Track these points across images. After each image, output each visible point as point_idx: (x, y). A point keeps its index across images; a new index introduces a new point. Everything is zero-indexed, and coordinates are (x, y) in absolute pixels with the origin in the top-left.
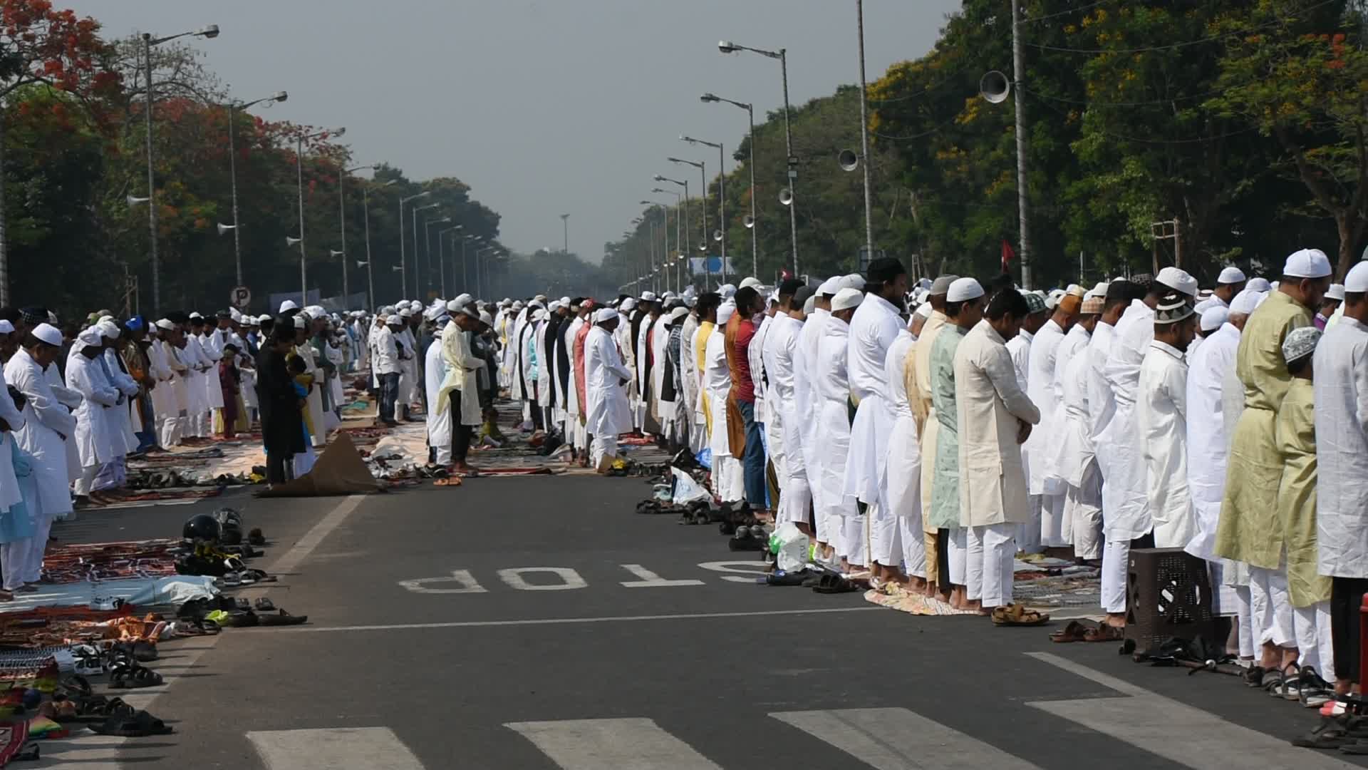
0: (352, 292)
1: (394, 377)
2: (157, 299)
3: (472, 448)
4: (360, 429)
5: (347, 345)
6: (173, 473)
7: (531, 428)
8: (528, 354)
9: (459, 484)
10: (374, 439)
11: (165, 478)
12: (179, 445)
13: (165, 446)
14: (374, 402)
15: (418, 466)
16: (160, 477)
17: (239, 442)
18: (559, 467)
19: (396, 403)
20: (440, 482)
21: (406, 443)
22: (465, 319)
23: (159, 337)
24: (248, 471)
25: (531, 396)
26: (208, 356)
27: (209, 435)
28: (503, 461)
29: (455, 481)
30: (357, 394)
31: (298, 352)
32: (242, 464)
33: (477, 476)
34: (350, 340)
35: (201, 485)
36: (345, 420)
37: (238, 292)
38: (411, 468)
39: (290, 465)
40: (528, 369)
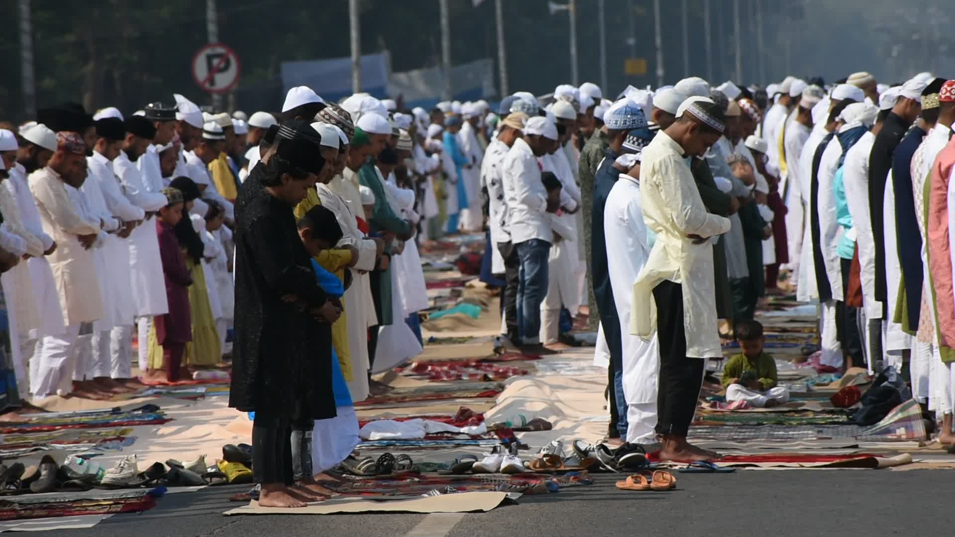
0: (458, 58)
1: (540, 249)
2: (28, 71)
3: (705, 405)
4: (466, 364)
5: (445, 176)
6: (48, 460)
7: (839, 364)
8: (831, 203)
9: (672, 487)
10: (492, 385)
11: (29, 472)
12: (67, 396)
13: (37, 401)
14: (497, 300)
15: (583, 447)
16: (20, 469)
17: (201, 390)
18: (896, 452)
19: (543, 306)
20: (629, 482)
21: (561, 395)
22: (693, 130)
23: (22, 162)
24: (214, 457)
25: (838, 294)
26: (133, 201)
27: (134, 373)
28: (771, 437)
29: (661, 480)
30: (462, 283)
31: (324, 201)
32: (201, 439)
33: (713, 470)
34: (450, 167)
35: (110, 486)
36: (432, 340)
37: (210, 58)
38: (569, 450)
39: (304, 443)
40: (831, 236)
